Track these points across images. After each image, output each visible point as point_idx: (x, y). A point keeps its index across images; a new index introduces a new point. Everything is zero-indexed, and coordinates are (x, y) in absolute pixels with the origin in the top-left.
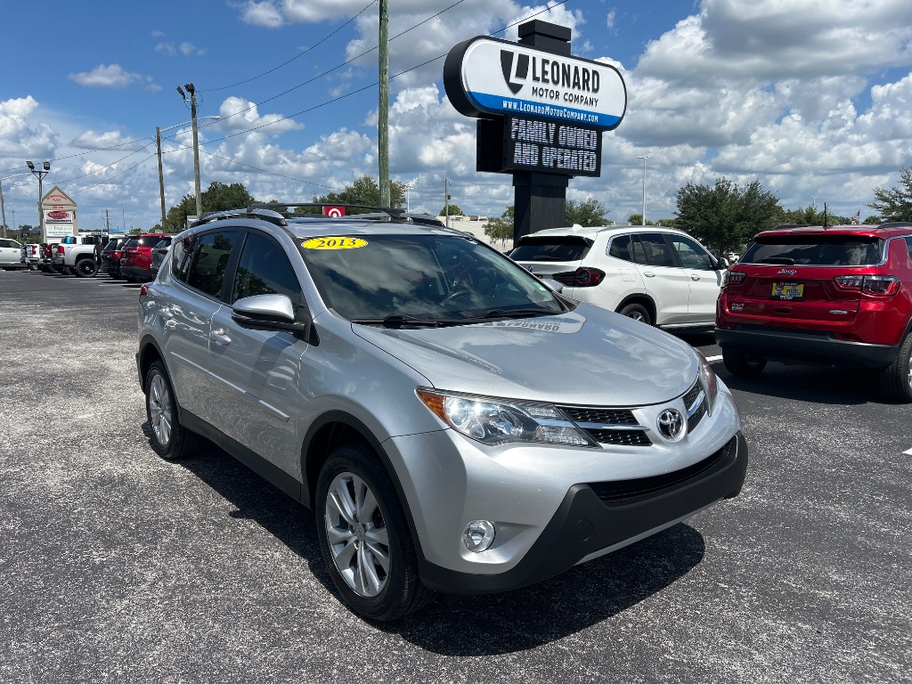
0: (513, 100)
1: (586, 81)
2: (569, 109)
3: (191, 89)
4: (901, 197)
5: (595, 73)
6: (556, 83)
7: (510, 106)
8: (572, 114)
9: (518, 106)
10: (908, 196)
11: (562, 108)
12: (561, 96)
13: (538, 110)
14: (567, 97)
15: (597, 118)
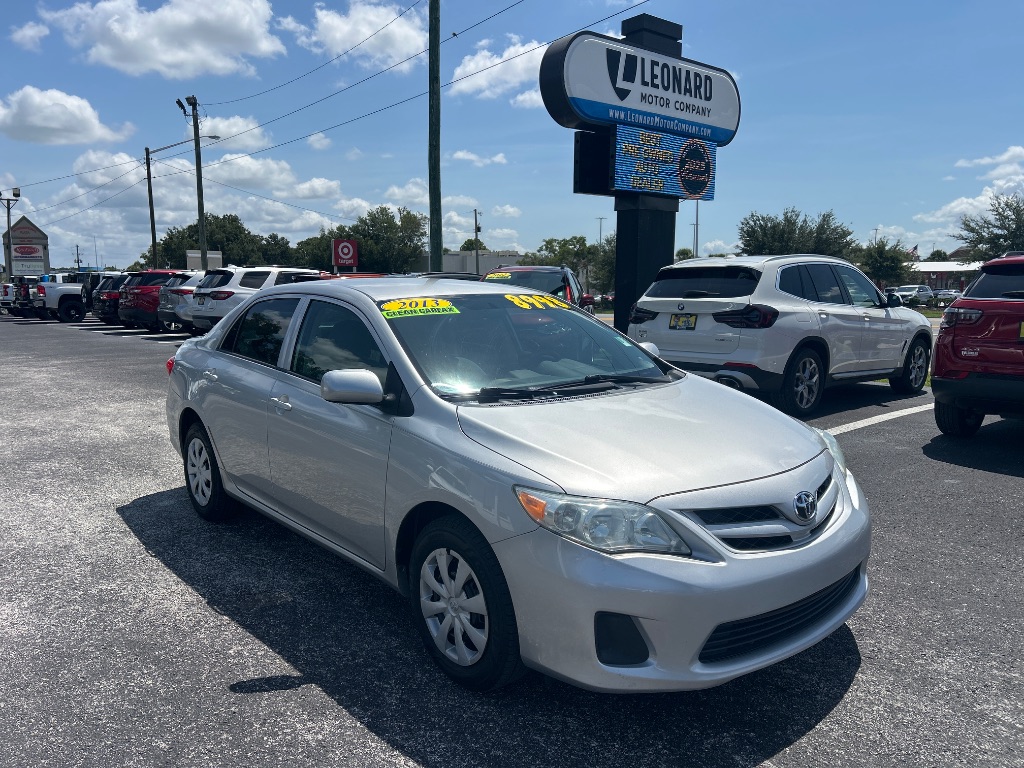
0: (620, 109)
1: (698, 88)
2: (680, 121)
3: (193, 102)
4: (988, 228)
5: (708, 78)
6: (666, 89)
7: (617, 115)
8: (684, 126)
9: (626, 115)
10: (997, 227)
11: (673, 119)
12: (672, 105)
13: (647, 121)
14: (678, 106)
15: (709, 131)
